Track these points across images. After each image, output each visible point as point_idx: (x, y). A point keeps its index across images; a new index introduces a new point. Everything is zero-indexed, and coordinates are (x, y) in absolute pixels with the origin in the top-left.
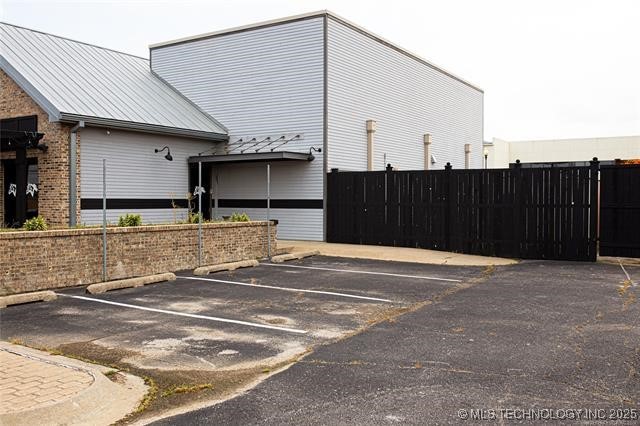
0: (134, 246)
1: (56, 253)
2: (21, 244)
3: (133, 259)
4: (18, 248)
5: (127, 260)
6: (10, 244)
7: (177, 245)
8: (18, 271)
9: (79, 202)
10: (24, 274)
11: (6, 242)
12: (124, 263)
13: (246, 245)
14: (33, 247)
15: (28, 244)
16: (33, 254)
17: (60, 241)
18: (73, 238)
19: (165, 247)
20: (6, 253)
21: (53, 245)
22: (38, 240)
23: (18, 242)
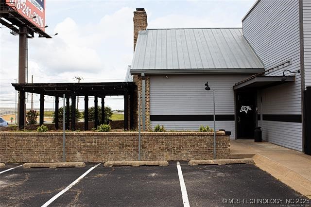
0: (89, 144)
1: (39, 144)
2: (21, 138)
3: (88, 151)
4: (19, 140)
5: (84, 152)
6: (15, 138)
7: (122, 145)
8: (19, 152)
9: (148, 117)
10: (21, 153)
11: (13, 137)
12: (81, 153)
13: (192, 149)
14: (27, 140)
15: (24, 139)
16: (26, 144)
17: (41, 138)
18: (49, 137)
19: (113, 146)
20: (13, 142)
21: (37, 140)
22: (29, 137)
23: (19, 137)
